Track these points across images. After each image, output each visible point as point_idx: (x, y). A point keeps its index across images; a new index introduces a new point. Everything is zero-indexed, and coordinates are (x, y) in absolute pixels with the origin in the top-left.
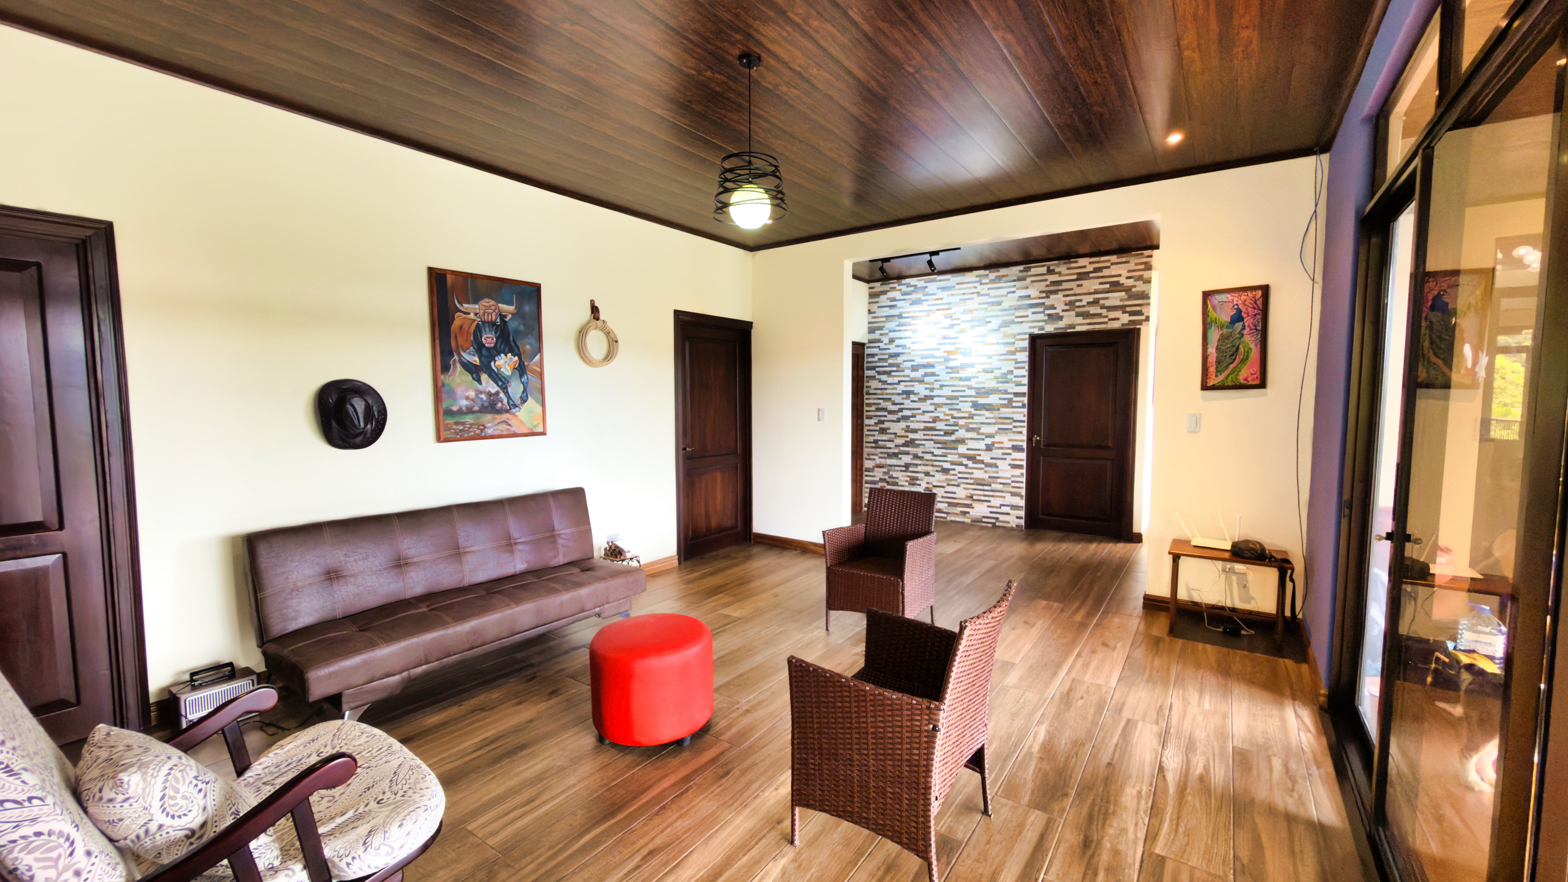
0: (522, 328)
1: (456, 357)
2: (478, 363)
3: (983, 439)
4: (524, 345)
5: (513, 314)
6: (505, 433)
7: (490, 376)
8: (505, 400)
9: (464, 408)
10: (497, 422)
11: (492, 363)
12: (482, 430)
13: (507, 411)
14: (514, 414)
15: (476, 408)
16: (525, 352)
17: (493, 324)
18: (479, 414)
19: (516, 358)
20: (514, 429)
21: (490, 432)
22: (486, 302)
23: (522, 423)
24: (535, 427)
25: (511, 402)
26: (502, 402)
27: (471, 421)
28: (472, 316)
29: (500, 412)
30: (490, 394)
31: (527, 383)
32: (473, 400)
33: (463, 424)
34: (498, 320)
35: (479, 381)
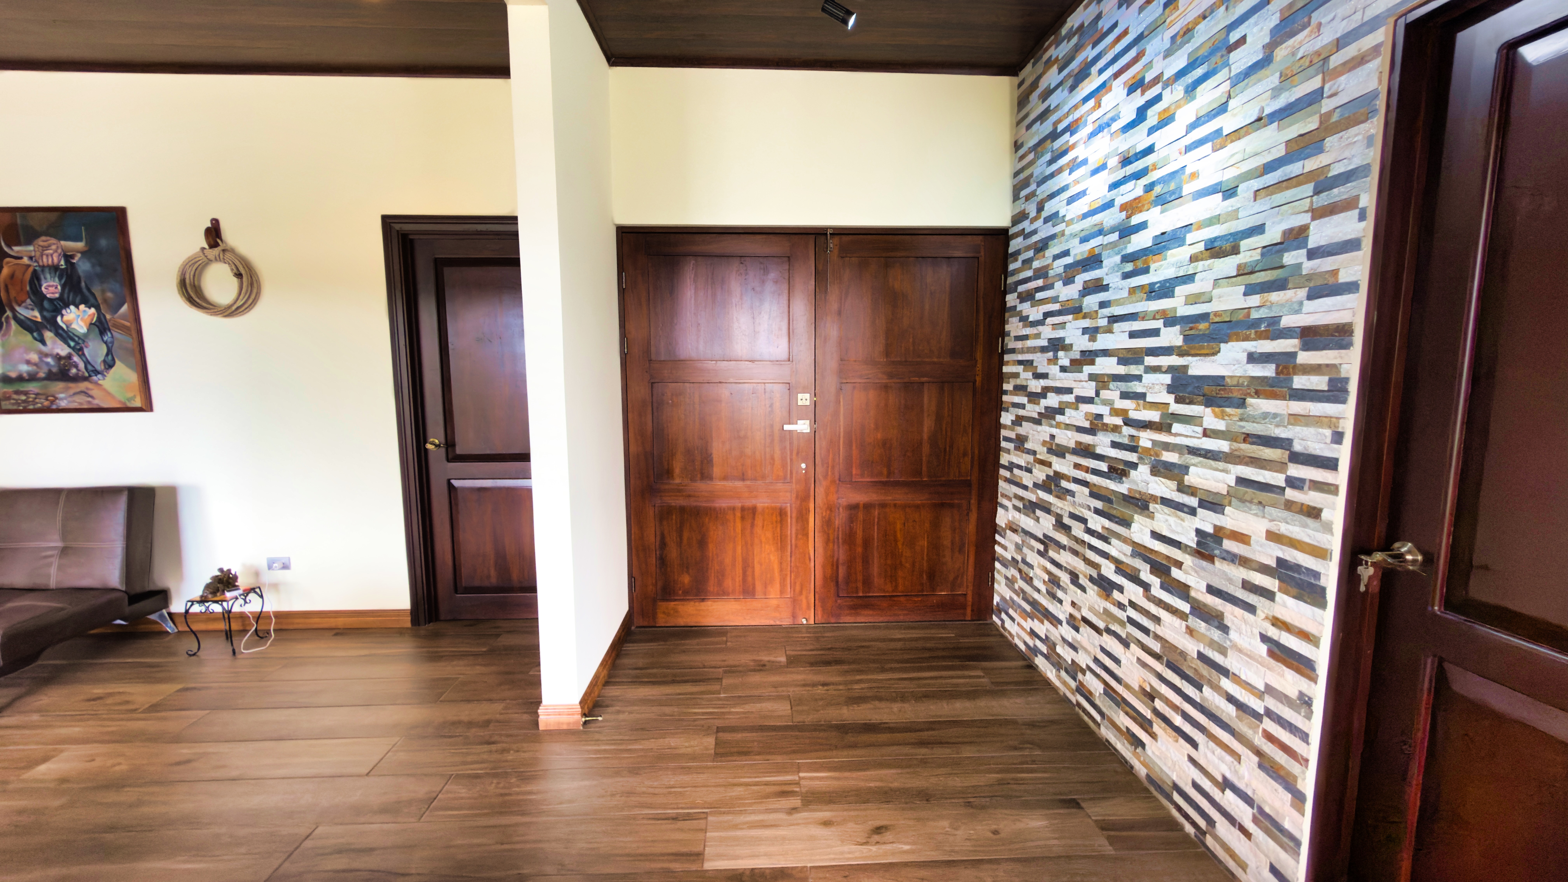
0: (97, 270)
1: (9, 313)
2: (39, 320)
3: (1193, 512)
4: (102, 293)
5: (83, 253)
6: (85, 407)
7: (57, 334)
8: (82, 365)
9: (25, 375)
10: (72, 392)
11: (59, 319)
12: (52, 402)
13: (85, 379)
14: (96, 383)
15: (42, 375)
16: (104, 302)
17: (55, 268)
18: (45, 382)
19: (93, 310)
20: (97, 402)
21: (63, 404)
22: (44, 240)
23: (108, 393)
24: (129, 400)
25: (90, 368)
26: (76, 366)
27: (36, 391)
28: (26, 260)
29: (76, 379)
30: (58, 358)
31: (112, 343)
32: (36, 364)
33: (26, 393)
34: (62, 262)
35: (41, 340)
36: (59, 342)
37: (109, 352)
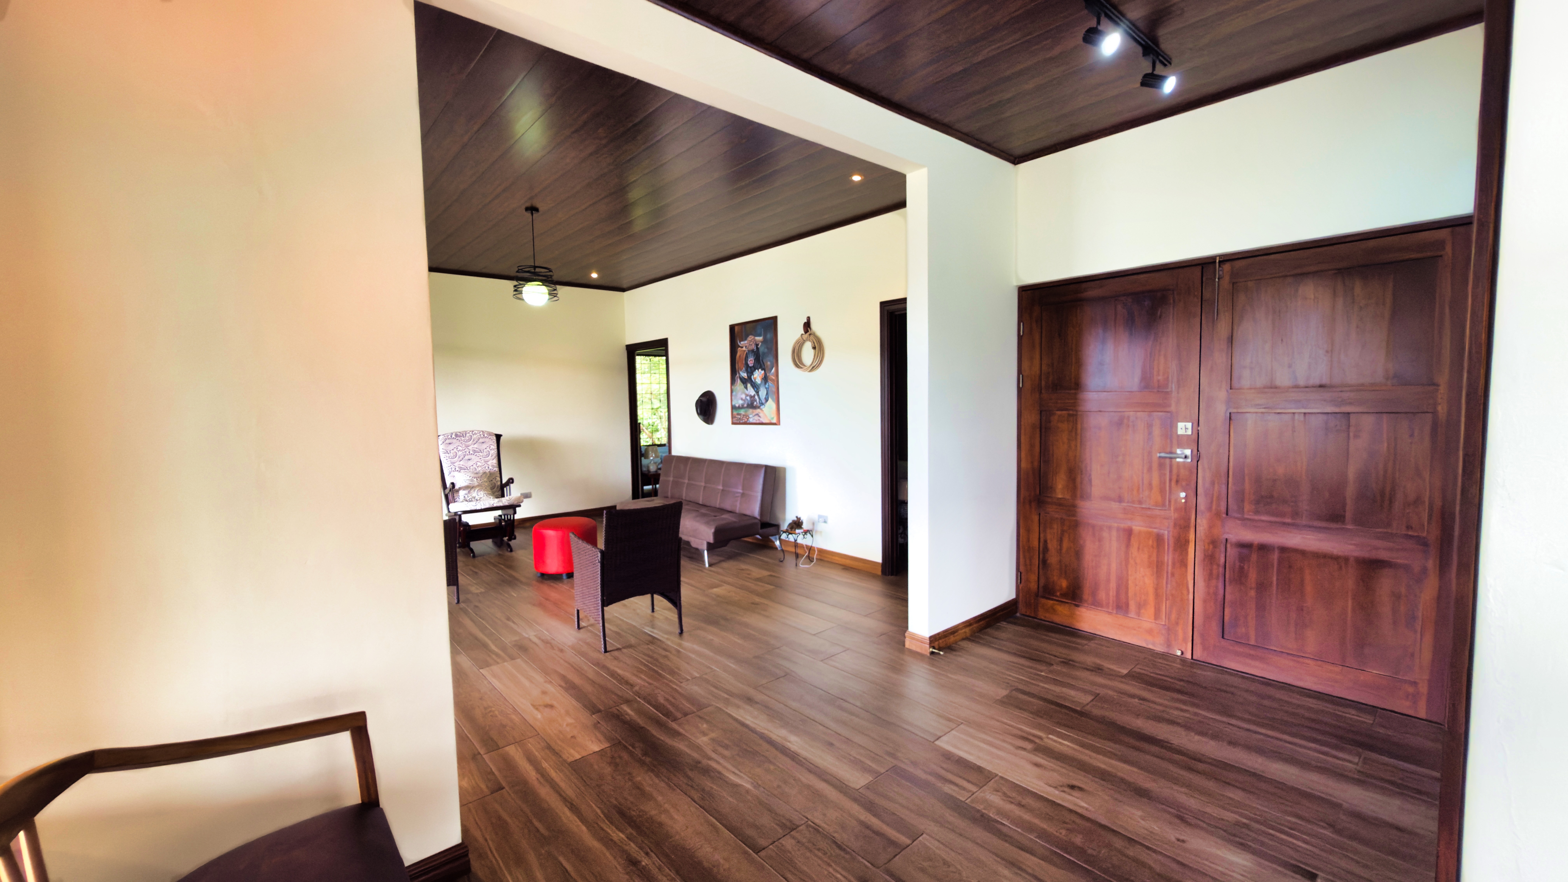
0: (766, 350)
1: (738, 375)
2: (746, 378)
4: (767, 362)
5: (762, 342)
6: (758, 422)
7: (752, 385)
8: (758, 400)
9: (741, 405)
10: (754, 414)
11: (752, 377)
12: (748, 419)
14: (762, 410)
15: (745, 405)
16: (767, 367)
17: (753, 351)
18: (747, 409)
19: (763, 372)
20: (762, 420)
21: (751, 420)
22: (751, 338)
23: (766, 415)
24: (773, 419)
25: (760, 401)
26: (756, 401)
27: (743, 413)
28: (744, 349)
31: (768, 388)
32: (744, 400)
33: (740, 414)
34: (755, 348)
35: (746, 388)
36: (752, 389)
37: (767, 394)
